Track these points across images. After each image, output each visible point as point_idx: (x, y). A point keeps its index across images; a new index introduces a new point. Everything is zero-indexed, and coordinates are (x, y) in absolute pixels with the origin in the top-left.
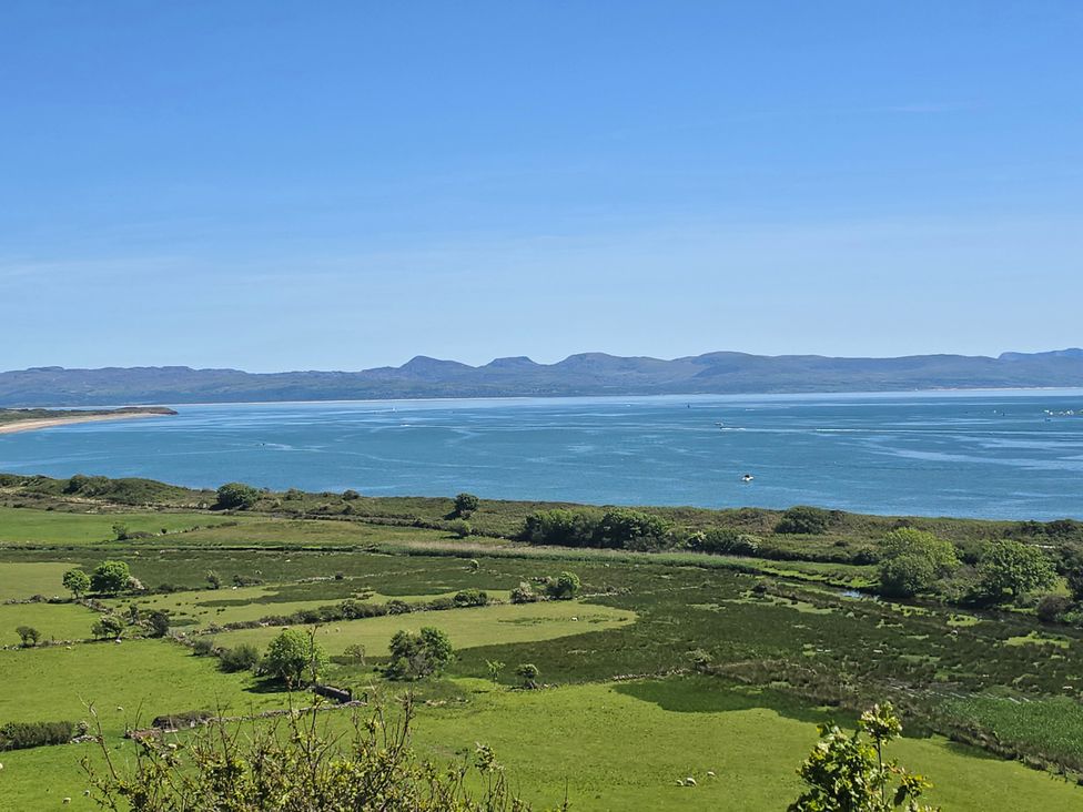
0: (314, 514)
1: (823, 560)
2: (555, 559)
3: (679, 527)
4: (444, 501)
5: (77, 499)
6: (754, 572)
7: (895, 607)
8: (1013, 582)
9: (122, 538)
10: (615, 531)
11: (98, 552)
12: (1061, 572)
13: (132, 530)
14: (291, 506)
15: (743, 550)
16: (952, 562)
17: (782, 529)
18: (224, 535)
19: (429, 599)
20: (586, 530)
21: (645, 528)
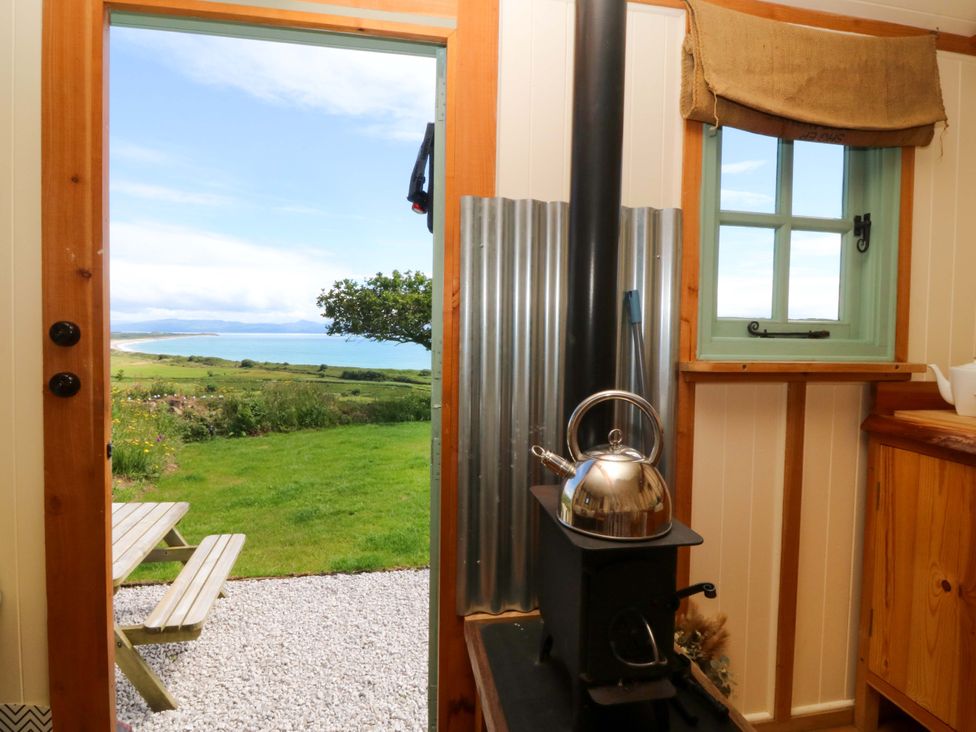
3: (390, 375)
6: (410, 387)
10: (370, 375)
15: (409, 381)
17: (420, 375)
20: (362, 375)
21: (380, 375)
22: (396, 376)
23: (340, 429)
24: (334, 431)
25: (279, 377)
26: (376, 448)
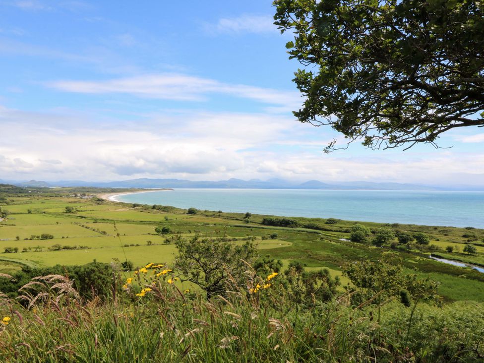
0: (211, 216)
1: (337, 231)
2: (271, 229)
3: (301, 222)
4: (243, 214)
5: (155, 210)
6: (318, 233)
7: (355, 243)
8: (385, 239)
9: (167, 220)
10: (285, 223)
11: (161, 223)
12: (396, 236)
13: (169, 218)
14: (206, 214)
15: (317, 228)
16: (370, 233)
17: (327, 223)
18: (191, 220)
19: (242, 238)
20: (278, 222)
21: (293, 222)
22: (307, 223)
25: (214, 222)
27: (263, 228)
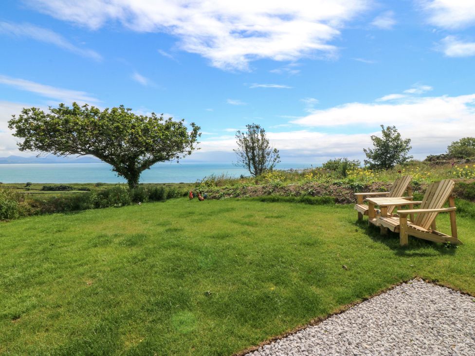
2: (50, 193)
3: (76, 187)
10: (63, 188)
15: (89, 190)
17: (96, 186)
20: (56, 188)
21: (69, 188)
23: (28, 219)
24: (23, 221)
26: (60, 231)
27: (43, 193)
